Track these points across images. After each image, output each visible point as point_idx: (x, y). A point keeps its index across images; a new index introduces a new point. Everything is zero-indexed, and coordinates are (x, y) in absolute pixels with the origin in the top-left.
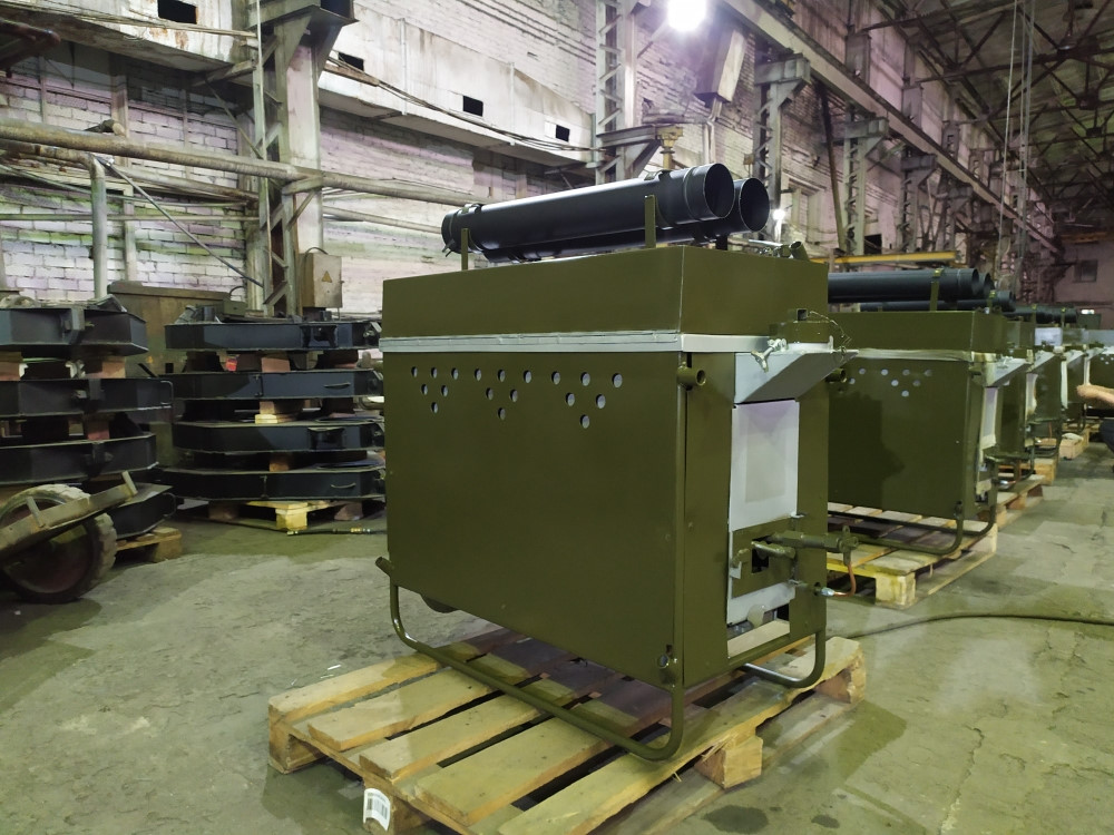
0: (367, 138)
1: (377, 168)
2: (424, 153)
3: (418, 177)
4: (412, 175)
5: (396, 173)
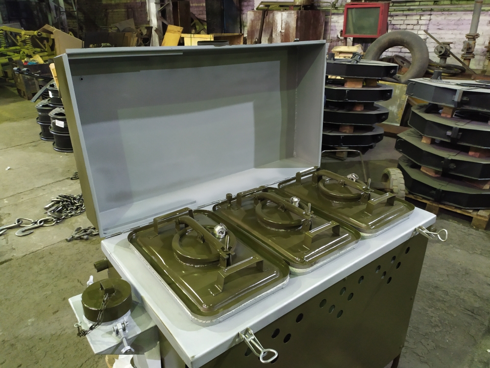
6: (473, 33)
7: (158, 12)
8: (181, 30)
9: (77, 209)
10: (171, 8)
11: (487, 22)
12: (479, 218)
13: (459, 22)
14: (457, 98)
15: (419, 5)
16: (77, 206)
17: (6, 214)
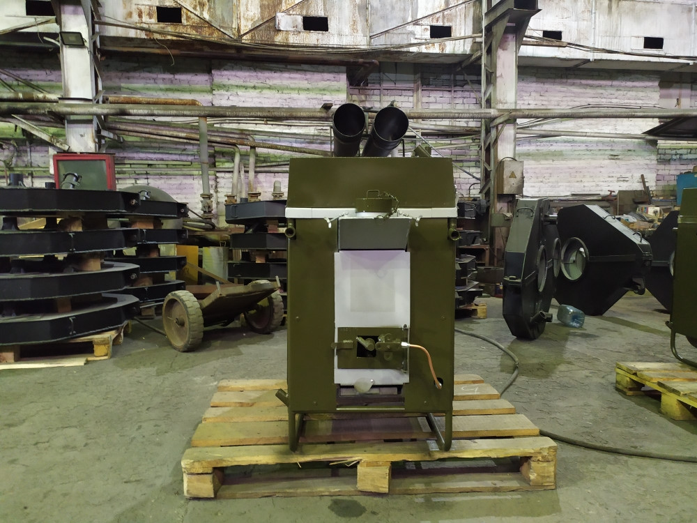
0: (569, 81)
1: (576, 99)
2: (615, 83)
3: (610, 100)
4: (604, 100)
5: (591, 101)
6: (206, 193)
15: (131, 168)
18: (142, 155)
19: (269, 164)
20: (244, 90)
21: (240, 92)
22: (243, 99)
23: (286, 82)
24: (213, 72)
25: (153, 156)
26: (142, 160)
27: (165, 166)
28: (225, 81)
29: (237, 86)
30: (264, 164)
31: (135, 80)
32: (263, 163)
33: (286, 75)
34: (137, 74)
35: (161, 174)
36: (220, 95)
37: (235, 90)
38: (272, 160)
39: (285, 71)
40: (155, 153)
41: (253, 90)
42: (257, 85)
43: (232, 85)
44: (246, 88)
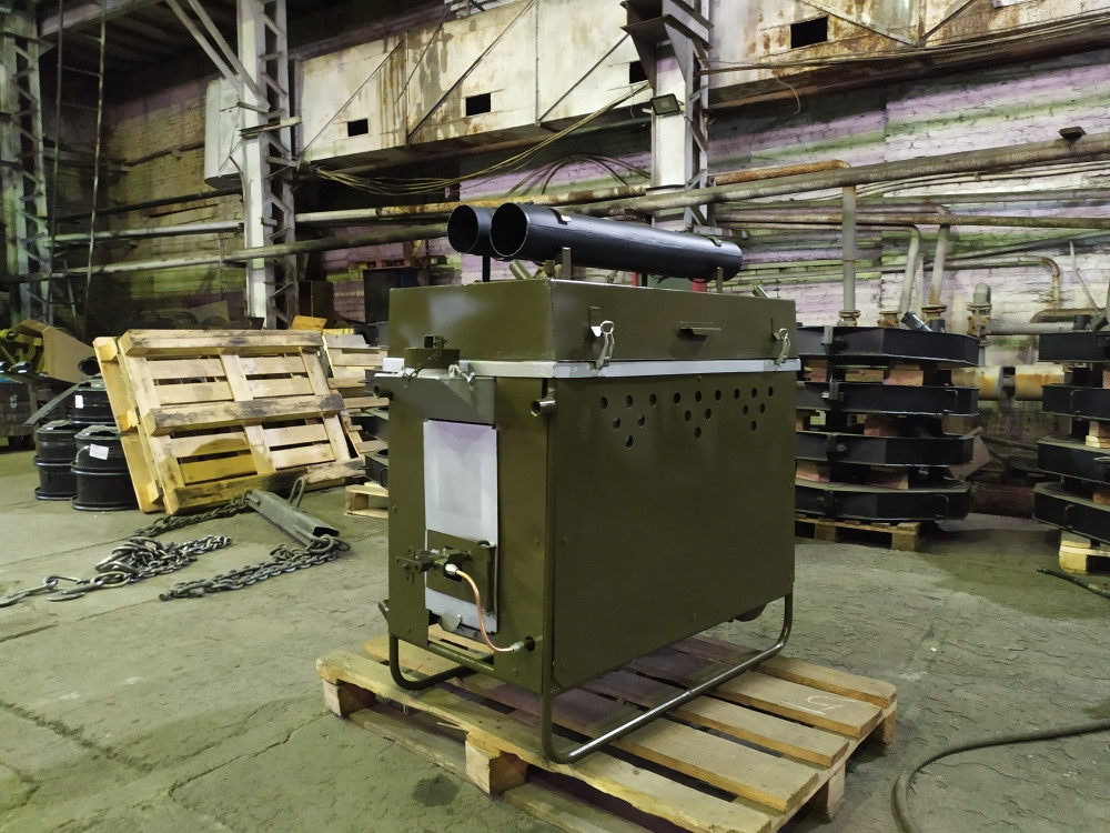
6: (849, 309)
7: (270, 299)
8: (323, 324)
9: (166, 564)
10: (296, 292)
11: (870, 297)
12: (901, 532)
13: (827, 300)
14: (827, 338)
15: (756, 275)
16: (166, 560)
17: (11, 582)
18: (773, 255)
19: (978, 253)
20: (941, 126)
21: (933, 132)
22: (937, 143)
23: (1024, 98)
24: (888, 106)
25: (786, 256)
26: (772, 262)
27: (804, 270)
28: (908, 117)
29: (928, 122)
30: (970, 254)
31: (771, 143)
32: (969, 251)
33: (1027, 83)
34: (773, 134)
35: (798, 282)
36: (899, 142)
37: (925, 130)
38: (986, 244)
39: (1023, 77)
40: (790, 250)
41: (958, 124)
42: (965, 113)
43: (920, 122)
44: (944, 122)
